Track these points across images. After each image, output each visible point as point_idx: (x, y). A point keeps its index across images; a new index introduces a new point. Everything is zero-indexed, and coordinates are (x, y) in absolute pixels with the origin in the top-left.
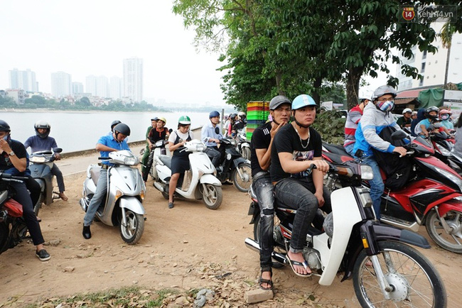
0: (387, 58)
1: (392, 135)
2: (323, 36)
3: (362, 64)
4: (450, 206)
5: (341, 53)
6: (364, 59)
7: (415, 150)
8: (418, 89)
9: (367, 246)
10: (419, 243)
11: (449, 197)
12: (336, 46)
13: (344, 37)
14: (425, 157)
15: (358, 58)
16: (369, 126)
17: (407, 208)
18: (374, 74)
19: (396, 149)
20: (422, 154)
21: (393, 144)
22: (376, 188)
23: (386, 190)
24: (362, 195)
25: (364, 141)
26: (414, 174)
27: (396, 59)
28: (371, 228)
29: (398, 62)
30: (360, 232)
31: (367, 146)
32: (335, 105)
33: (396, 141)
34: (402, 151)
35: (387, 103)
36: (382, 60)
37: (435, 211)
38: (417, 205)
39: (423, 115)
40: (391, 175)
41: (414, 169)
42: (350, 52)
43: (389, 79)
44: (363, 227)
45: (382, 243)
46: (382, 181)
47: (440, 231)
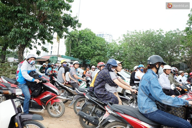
0: (36, 43)
1: (34, 74)
2: (6, 28)
3: (25, 44)
4: (54, 100)
5: (15, 37)
6: (26, 42)
7: (42, 80)
8: (50, 56)
9: (18, 126)
10: (39, 119)
11: (54, 97)
12: (12, 34)
13: (16, 31)
14: (46, 83)
15: (23, 41)
16: (24, 70)
17: (40, 104)
18: (31, 48)
19: (35, 80)
20: (45, 82)
21: (34, 78)
22: (27, 97)
23: (31, 97)
24: (16, 102)
25: (22, 77)
26: (42, 90)
27: (39, 44)
28: (20, 117)
29: (40, 45)
30: (14, 120)
31: (23, 79)
32: (15, 59)
33: (36, 77)
34: (38, 81)
35: (32, 61)
36: (34, 43)
37: (50, 103)
38: (43, 102)
39: (49, 66)
40: (34, 91)
41: (42, 88)
42: (20, 38)
43: (37, 51)
44: (16, 117)
45: (25, 122)
46: (30, 94)
47: (52, 111)
